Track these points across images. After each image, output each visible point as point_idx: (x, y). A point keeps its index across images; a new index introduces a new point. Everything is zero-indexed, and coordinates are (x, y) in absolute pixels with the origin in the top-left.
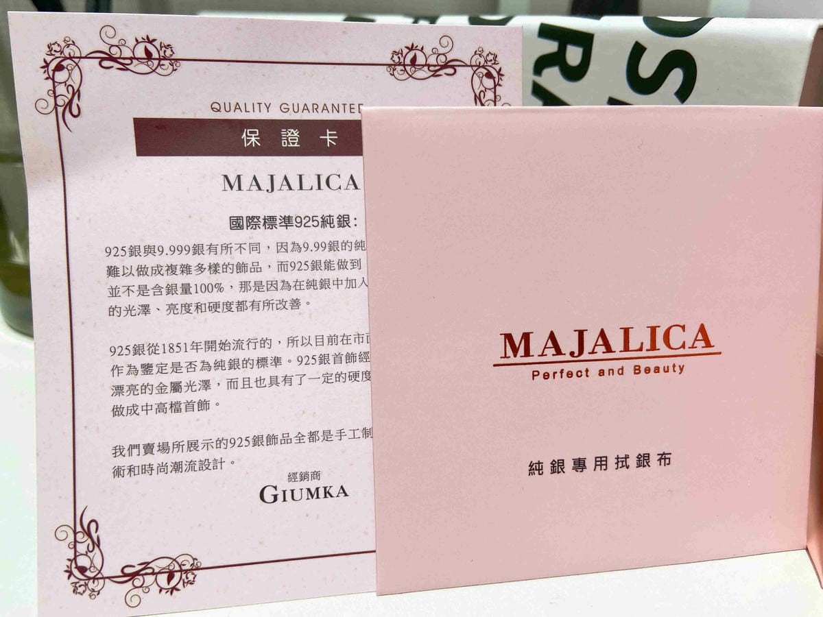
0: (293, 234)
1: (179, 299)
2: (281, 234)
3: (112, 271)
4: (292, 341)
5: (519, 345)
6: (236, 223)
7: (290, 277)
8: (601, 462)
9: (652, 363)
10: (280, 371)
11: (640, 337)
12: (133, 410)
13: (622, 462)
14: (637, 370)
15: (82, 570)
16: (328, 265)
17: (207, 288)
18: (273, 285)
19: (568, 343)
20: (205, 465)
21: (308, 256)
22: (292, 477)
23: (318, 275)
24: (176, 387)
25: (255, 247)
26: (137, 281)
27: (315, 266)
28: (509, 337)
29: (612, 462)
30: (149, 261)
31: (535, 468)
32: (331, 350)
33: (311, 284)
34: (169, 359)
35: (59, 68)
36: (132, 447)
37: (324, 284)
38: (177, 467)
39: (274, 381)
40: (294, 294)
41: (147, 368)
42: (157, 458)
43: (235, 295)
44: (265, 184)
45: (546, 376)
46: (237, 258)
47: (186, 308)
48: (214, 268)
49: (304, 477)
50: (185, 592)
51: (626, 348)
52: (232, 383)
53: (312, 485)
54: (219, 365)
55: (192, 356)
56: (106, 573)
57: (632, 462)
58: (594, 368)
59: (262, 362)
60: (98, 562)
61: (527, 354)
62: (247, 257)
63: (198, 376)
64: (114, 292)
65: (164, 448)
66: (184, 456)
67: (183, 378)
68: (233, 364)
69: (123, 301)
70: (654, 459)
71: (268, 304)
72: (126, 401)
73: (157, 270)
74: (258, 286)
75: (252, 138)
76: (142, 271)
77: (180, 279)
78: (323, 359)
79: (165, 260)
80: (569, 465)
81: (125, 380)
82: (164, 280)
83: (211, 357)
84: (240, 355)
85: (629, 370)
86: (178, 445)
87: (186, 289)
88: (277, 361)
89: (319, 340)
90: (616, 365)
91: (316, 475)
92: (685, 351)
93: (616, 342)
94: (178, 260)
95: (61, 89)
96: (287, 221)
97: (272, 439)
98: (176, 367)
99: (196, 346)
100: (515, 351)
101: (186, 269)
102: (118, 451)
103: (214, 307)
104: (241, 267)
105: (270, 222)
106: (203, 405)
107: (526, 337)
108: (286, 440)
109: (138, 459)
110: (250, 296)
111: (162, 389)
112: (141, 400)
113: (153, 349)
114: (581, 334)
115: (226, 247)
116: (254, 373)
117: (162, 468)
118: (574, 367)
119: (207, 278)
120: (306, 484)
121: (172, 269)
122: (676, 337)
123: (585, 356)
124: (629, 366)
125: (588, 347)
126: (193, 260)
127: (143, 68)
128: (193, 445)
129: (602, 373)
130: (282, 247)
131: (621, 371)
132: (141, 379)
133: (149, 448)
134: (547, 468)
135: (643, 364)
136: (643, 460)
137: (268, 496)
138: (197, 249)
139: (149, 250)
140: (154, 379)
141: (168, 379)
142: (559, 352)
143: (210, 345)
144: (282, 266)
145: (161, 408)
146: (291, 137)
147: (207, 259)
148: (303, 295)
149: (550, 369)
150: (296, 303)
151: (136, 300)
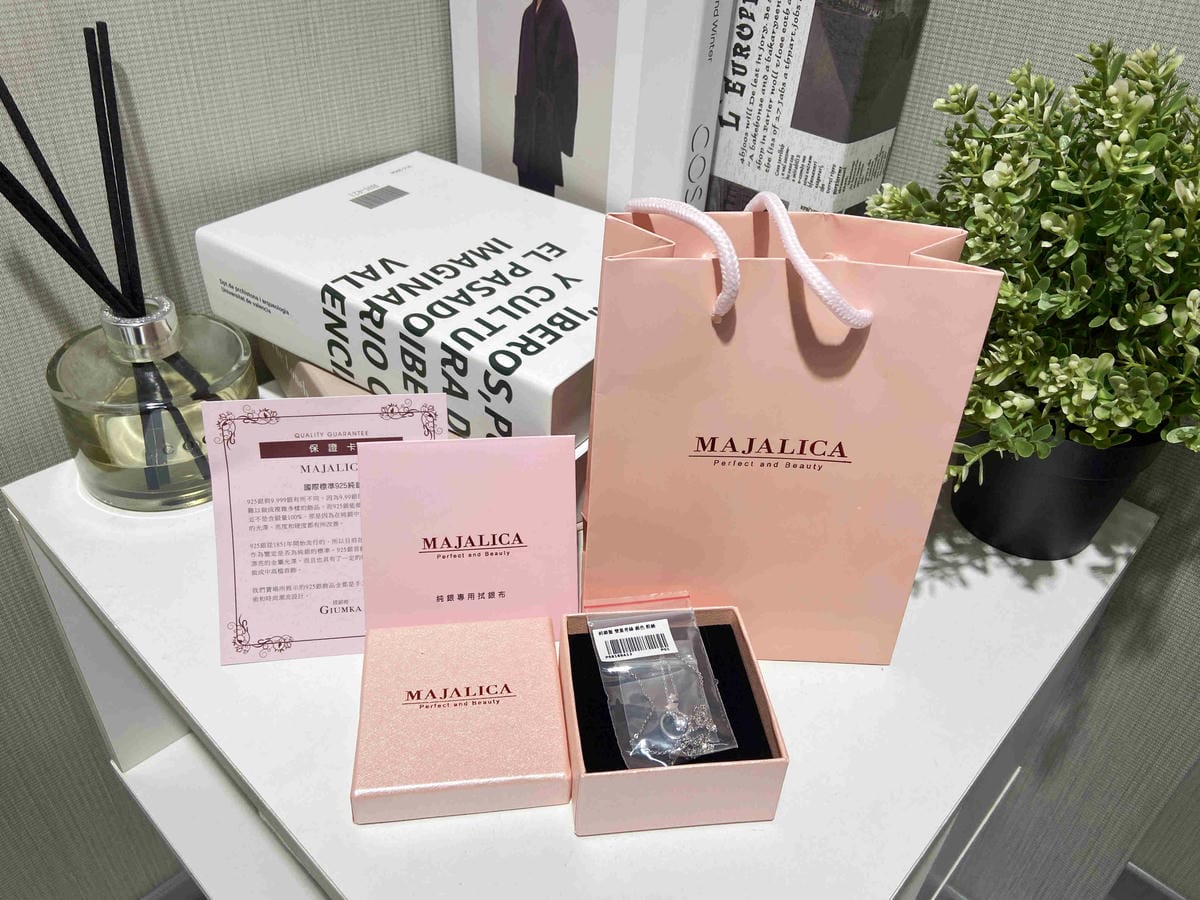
0: (335, 492)
1: (282, 522)
2: (328, 491)
3: (251, 510)
4: (334, 541)
5: (430, 543)
6: (307, 487)
7: (334, 511)
8: (471, 596)
9: (494, 551)
10: (329, 555)
11: (488, 539)
12: (261, 572)
13: (481, 596)
14: (487, 554)
15: (240, 642)
16: (352, 506)
17: (294, 517)
18: (325, 515)
19: (454, 542)
20: (295, 597)
21: (343, 502)
22: (335, 602)
23: (347, 511)
24: (281, 562)
25: (316, 498)
26: (262, 514)
27: (346, 506)
28: (426, 540)
29: (476, 595)
30: (267, 506)
31: (440, 598)
32: (354, 545)
33: (343, 514)
34: (277, 549)
35: (225, 424)
36: (261, 589)
37: (350, 514)
38: (282, 597)
39: (326, 559)
40: (335, 520)
41: (267, 553)
42: (273, 593)
43: (307, 520)
44: (321, 469)
45: (444, 557)
46: (308, 503)
47: (284, 526)
48: (297, 508)
49: (340, 603)
50: (286, 651)
51: (481, 544)
52: (306, 560)
53: (345, 606)
54: (300, 552)
55: (287, 548)
56: (251, 643)
57: (486, 595)
58: (466, 553)
59: (320, 550)
60: (247, 639)
61: (435, 547)
62: (312, 503)
63: (290, 557)
64: (251, 520)
65: (276, 589)
66: (285, 593)
67: (284, 558)
68: (307, 552)
69: (256, 524)
70: (497, 595)
71: (323, 524)
72: (258, 568)
73: (271, 509)
74: (318, 516)
75: (314, 448)
76: (264, 510)
77: (281, 513)
78: (350, 549)
79: (274, 505)
80: (456, 597)
81: (258, 559)
82: (274, 514)
83: (296, 549)
84: (311, 547)
85: (483, 554)
86: (282, 588)
87: (284, 518)
88: (327, 550)
89: (348, 541)
90: (477, 552)
91: (346, 602)
92: (508, 546)
93: (477, 541)
94: (281, 504)
95: (226, 433)
96: (332, 485)
97: (325, 585)
98: (280, 553)
99: (289, 544)
100: (429, 546)
101: (284, 509)
102: (255, 590)
103: (298, 526)
104: (310, 508)
105: (323, 486)
106: (293, 570)
107: (434, 540)
108: (332, 586)
109: (264, 594)
110: (314, 521)
111: (274, 563)
112: (264, 568)
113: (270, 545)
114: (460, 538)
115: (303, 499)
116: (317, 556)
117: (275, 598)
118: (457, 553)
119: (293, 512)
120: (341, 606)
121: (277, 509)
122: (505, 539)
123: (462, 548)
124: (483, 552)
125: (463, 544)
126: (287, 505)
127: (263, 422)
128: (289, 588)
129: (470, 555)
130: (329, 498)
131: (479, 555)
132: (264, 559)
133: (269, 589)
134: (445, 599)
135: (490, 551)
136: (492, 595)
137: (324, 610)
138: (289, 500)
139: (267, 500)
140: (271, 558)
141: (277, 558)
142: (449, 546)
143: (296, 543)
144: (329, 506)
145: (274, 571)
146: (333, 447)
147: (294, 504)
148: (339, 520)
149: (445, 554)
150: (336, 523)
151: (262, 523)
